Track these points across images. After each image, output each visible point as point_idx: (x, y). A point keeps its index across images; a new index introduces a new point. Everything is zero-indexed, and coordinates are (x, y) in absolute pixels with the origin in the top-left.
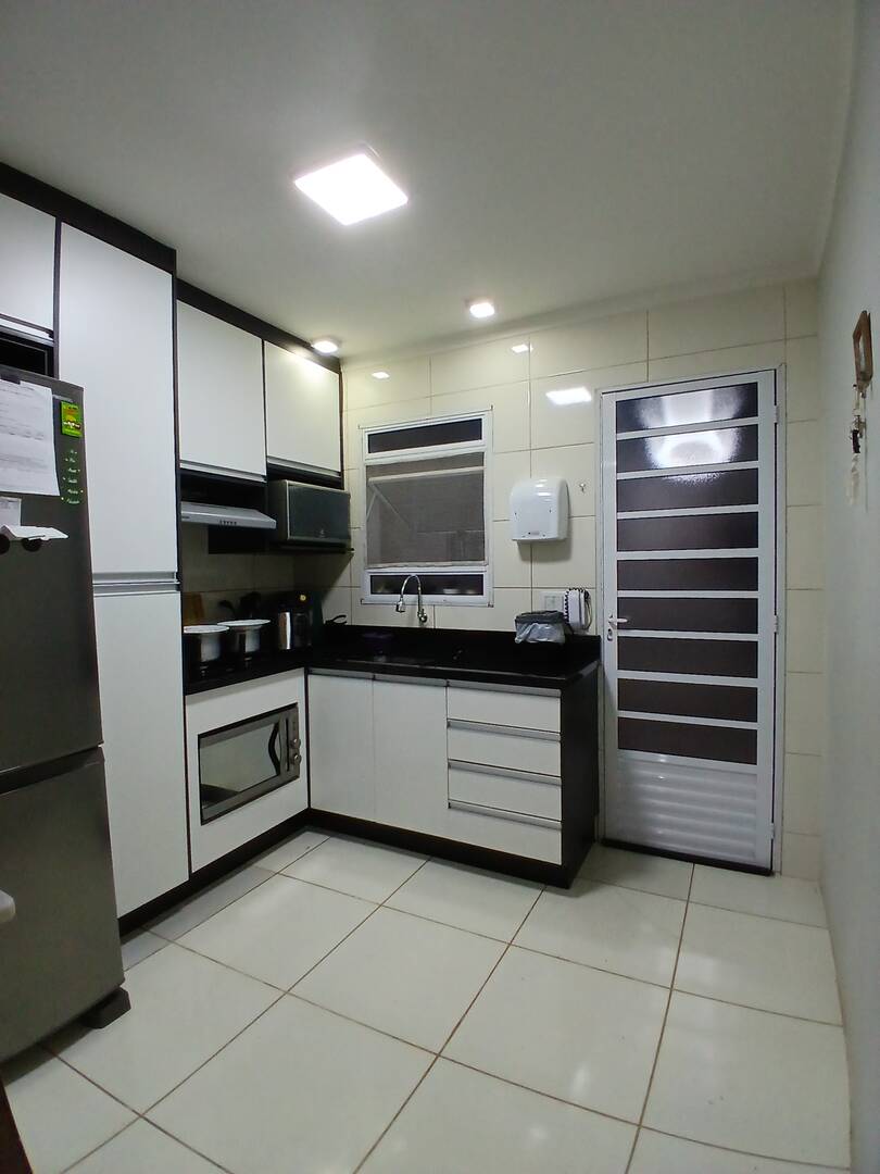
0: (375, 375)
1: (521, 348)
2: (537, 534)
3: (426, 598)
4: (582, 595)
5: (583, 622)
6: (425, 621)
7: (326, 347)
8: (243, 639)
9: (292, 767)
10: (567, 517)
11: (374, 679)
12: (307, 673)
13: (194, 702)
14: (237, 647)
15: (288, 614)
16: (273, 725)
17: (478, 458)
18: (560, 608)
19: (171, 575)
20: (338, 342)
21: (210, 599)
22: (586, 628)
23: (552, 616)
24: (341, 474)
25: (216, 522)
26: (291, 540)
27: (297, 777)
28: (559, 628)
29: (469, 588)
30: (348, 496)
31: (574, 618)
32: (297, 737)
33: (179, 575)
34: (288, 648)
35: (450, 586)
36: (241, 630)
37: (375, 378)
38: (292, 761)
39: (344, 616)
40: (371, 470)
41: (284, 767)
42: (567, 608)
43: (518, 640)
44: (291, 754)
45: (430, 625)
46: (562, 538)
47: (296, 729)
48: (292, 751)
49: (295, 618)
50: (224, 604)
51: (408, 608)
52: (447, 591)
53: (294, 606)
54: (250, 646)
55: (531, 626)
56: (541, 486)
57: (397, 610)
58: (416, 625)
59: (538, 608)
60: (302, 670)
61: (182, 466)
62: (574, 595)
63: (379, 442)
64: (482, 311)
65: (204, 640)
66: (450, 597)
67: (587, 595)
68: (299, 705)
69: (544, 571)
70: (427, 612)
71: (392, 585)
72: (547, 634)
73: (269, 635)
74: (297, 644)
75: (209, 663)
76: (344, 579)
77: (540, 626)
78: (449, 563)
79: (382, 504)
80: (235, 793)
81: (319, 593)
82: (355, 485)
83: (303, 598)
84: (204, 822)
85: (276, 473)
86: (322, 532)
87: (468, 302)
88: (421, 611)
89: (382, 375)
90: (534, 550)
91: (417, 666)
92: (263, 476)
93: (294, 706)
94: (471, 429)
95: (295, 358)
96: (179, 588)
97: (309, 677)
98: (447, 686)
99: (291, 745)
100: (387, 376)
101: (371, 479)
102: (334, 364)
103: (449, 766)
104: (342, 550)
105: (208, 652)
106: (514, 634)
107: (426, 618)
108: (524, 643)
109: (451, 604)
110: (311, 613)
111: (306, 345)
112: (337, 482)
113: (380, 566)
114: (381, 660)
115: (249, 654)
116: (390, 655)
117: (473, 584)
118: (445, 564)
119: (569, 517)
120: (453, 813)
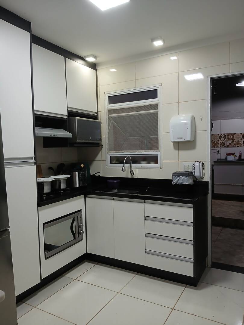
0: (111, 70)
1: (174, 58)
2: (181, 138)
3: (133, 165)
4: (201, 164)
5: (201, 176)
6: (133, 175)
7: (91, 59)
8: (60, 183)
9: (80, 235)
10: (194, 131)
11: (114, 199)
12: (86, 197)
13: (41, 210)
14: (57, 187)
15: (77, 173)
16: (72, 219)
17: (156, 106)
18: (191, 170)
19: (32, 158)
20: (95, 57)
21: (44, 166)
22: (202, 178)
23: (188, 173)
24: (97, 113)
25: (49, 136)
26: (78, 142)
27: (82, 240)
28: (191, 178)
29: (152, 161)
30: (100, 123)
31: (197, 174)
32: (82, 223)
33: (35, 158)
34: (77, 187)
35: (144, 161)
36: (59, 179)
37: (111, 71)
38: (80, 233)
39: (99, 173)
40: (110, 111)
41: (77, 236)
42: (194, 170)
43: (173, 183)
44: (80, 231)
45: (135, 176)
46: (192, 140)
47: (81, 220)
48: (79, 229)
49: (80, 174)
50: (50, 168)
51: (126, 169)
52: (142, 162)
53: (80, 170)
54: (63, 186)
55: (179, 178)
56: (183, 118)
57: (122, 171)
58: (130, 176)
59: (182, 169)
60: (83, 196)
61: (35, 112)
62: (197, 164)
63: (113, 99)
64: (158, 43)
65: (45, 184)
66: (144, 165)
67: (203, 164)
68: (82, 210)
69: (184, 154)
70: (134, 171)
71: (120, 160)
72: (186, 181)
73: (70, 181)
74: (81, 185)
75: (47, 194)
76: (99, 157)
77: (183, 177)
78: (143, 151)
79: (114, 126)
80: (58, 247)
81: (88, 163)
82: (103, 118)
83: (82, 166)
84: (46, 258)
85: (72, 114)
86: (90, 138)
87: (153, 40)
88: (131, 171)
89: (113, 70)
90: (180, 145)
91: (130, 194)
92: (66, 115)
93: (80, 210)
94: (153, 94)
95: (78, 64)
96: (35, 163)
97: (87, 199)
98: (145, 202)
99: (79, 227)
100: (116, 70)
101: (110, 115)
102: (94, 66)
103: (146, 236)
104: (97, 145)
105: (47, 189)
106: (171, 181)
107: (134, 173)
108: (176, 184)
109: (144, 168)
110: (86, 172)
111: (82, 59)
112: (96, 117)
113: (114, 152)
114: (115, 191)
115: (63, 190)
116: (119, 189)
117: (154, 160)
118: (141, 151)
119: (195, 131)
120: (147, 255)
